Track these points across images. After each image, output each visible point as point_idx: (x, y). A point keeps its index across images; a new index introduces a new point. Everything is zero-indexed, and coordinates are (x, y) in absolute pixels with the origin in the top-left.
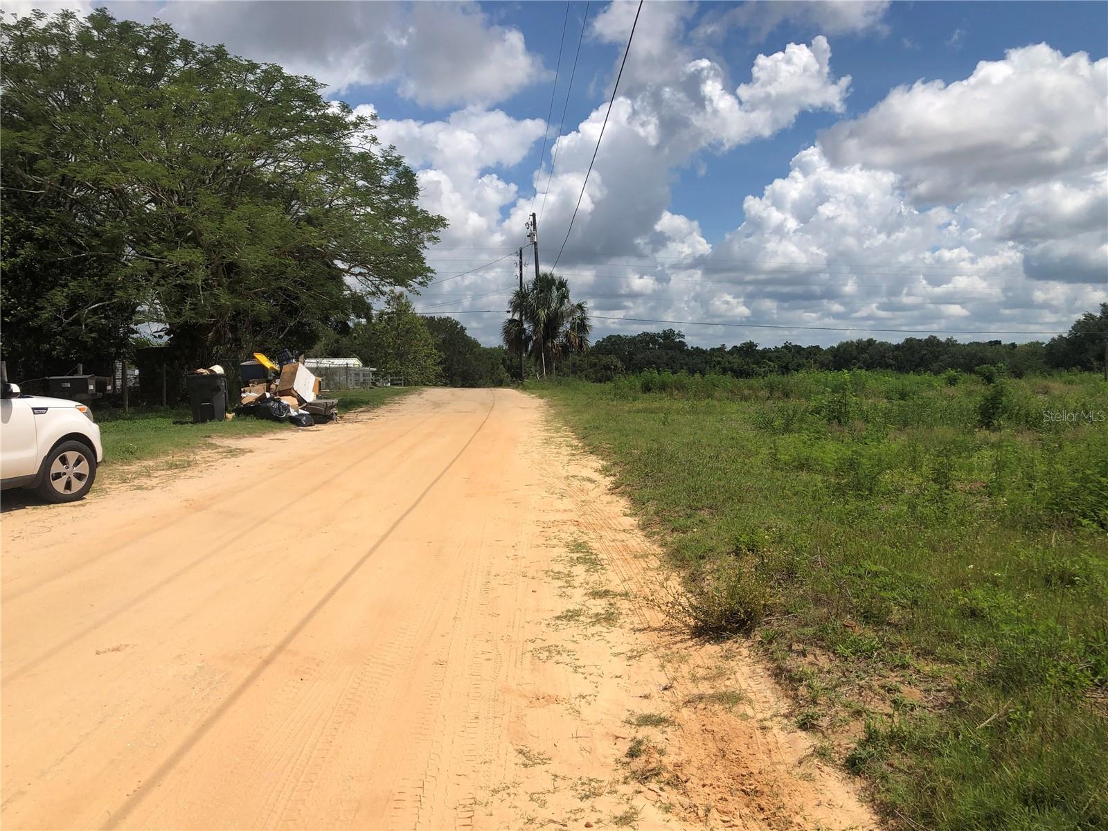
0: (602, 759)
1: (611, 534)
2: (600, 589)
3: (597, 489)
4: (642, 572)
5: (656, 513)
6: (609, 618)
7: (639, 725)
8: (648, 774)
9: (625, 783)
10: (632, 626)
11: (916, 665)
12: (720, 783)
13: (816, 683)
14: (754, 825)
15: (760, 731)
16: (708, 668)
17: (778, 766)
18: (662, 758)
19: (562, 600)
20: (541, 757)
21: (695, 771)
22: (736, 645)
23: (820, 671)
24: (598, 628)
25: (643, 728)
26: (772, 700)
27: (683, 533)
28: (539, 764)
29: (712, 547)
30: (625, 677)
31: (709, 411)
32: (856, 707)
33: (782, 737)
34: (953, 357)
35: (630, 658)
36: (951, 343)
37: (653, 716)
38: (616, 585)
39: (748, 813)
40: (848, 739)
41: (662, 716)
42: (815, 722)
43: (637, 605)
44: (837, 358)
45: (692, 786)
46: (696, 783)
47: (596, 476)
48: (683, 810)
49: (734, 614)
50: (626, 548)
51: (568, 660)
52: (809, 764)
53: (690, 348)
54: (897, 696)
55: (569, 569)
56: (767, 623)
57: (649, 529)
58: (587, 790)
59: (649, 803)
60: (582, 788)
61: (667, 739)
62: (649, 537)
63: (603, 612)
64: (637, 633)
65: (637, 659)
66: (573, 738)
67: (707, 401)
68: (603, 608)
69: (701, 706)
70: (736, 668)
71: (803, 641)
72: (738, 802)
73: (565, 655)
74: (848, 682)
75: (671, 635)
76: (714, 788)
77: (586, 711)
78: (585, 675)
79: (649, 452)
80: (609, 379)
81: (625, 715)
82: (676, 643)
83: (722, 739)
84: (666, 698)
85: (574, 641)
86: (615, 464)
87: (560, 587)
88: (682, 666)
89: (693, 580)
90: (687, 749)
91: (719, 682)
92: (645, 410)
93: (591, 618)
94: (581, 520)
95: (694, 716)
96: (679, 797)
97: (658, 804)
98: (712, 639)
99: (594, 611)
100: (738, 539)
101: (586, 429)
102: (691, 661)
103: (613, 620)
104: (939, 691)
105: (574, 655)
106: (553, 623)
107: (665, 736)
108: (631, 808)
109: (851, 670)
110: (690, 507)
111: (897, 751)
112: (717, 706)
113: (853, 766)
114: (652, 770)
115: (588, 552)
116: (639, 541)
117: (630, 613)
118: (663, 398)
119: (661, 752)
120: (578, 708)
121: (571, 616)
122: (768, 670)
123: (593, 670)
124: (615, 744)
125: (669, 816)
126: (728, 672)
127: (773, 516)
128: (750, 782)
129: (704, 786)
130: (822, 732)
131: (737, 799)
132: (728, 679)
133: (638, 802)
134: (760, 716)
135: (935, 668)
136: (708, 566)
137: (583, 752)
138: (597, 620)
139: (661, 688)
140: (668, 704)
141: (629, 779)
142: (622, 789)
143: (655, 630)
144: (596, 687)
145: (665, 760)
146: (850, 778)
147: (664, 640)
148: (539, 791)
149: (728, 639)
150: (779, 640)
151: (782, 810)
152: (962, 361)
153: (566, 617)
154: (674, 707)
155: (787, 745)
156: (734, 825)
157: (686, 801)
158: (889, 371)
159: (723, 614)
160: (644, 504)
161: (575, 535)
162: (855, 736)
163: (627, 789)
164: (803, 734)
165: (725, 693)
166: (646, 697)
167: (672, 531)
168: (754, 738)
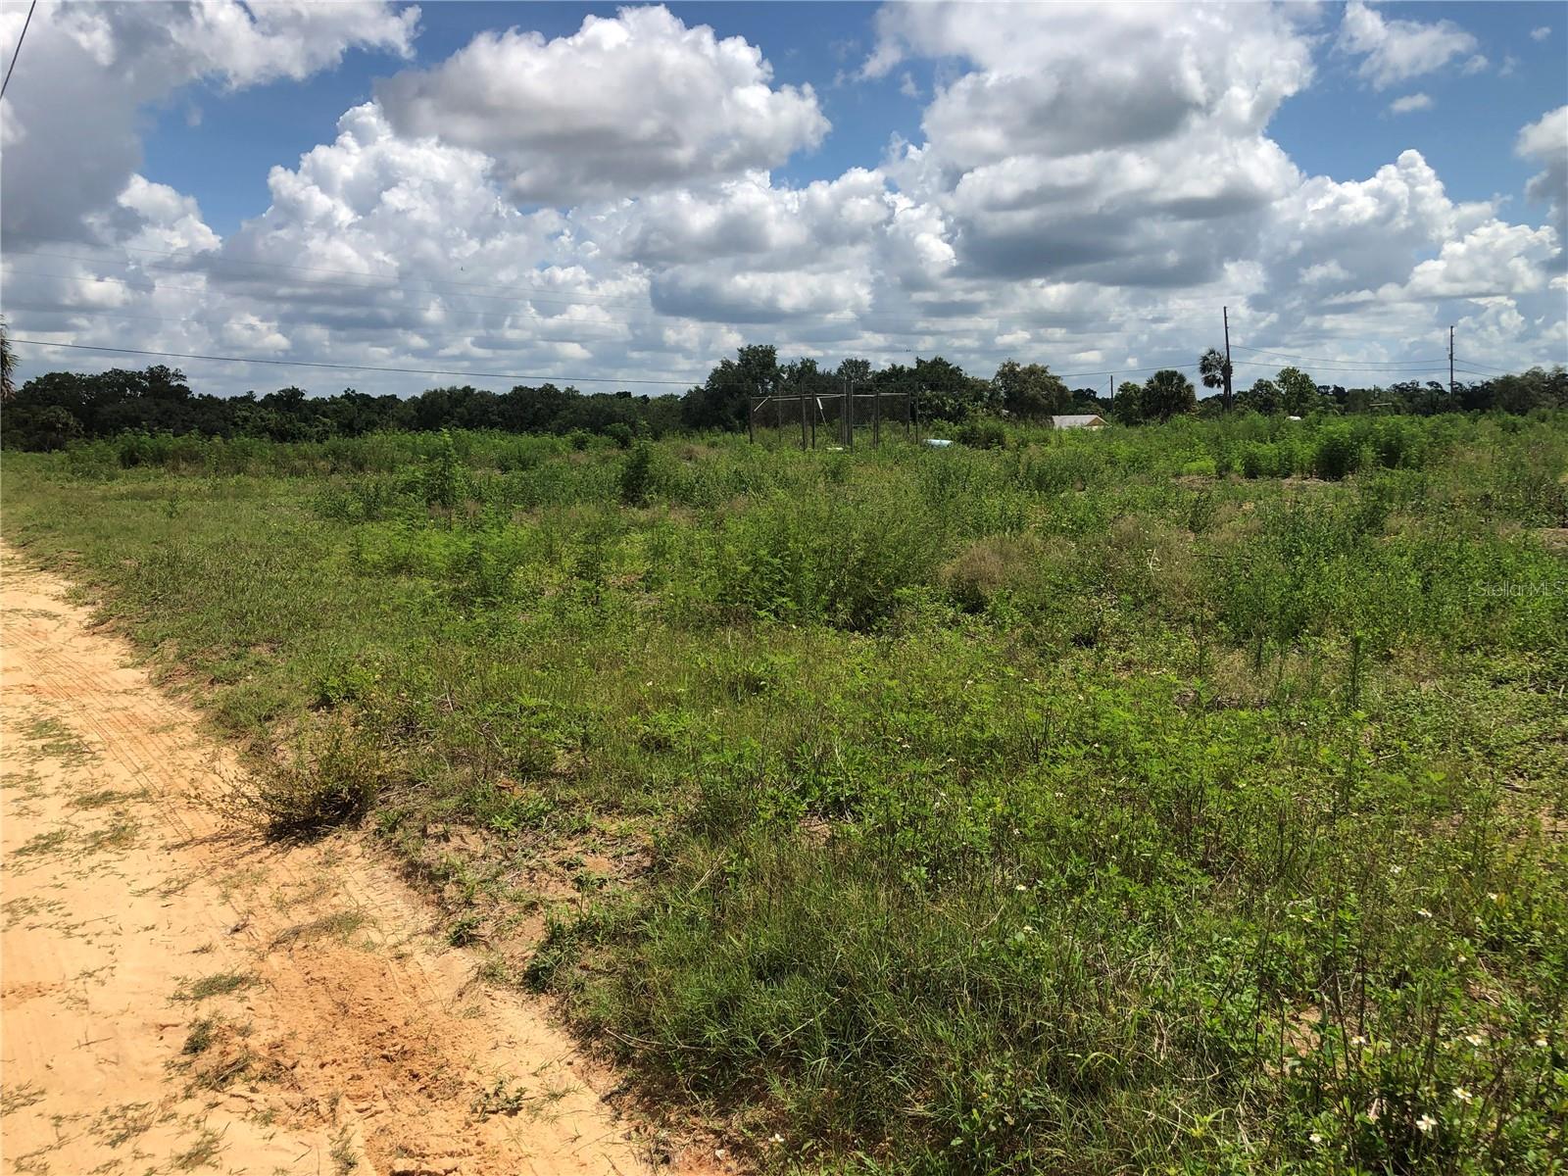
0: (142, 1069)
1: (100, 699)
2: (96, 792)
3: (63, 629)
4: (167, 753)
5: (181, 657)
6: (120, 837)
7: (199, 998)
8: (227, 1072)
9: (187, 1097)
10: (162, 843)
11: (599, 826)
12: (347, 1056)
13: (469, 876)
14: (408, 1103)
15: (396, 962)
16: (301, 884)
17: (429, 1008)
18: (248, 1040)
19: (24, 820)
20: (25, 1092)
21: (305, 1045)
22: (341, 842)
23: (472, 857)
24: (100, 856)
25: (206, 1001)
26: (406, 912)
27: (231, 683)
28: (24, 1105)
29: (283, 700)
30: (163, 927)
31: (242, 493)
32: (529, 898)
33: (429, 964)
34: (574, 412)
35: (167, 893)
36: (571, 394)
37: (222, 977)
38: (122, 779)
39: (396, 1087)
40: (523, 944)
41: (237, 974)
42: (474, 932)
43: (166, 809)
44: (423, 413)
45: (303, 1071)
46: (310, 1065)
47: (58, 608)
48: (294, 1112)
49: (334, 796)
50: (133, 719)
51: (51, 919)
52: (474, 993)
53: (197, 397)
54: (579, 872)
55: (28, 767)
56: (383, 802)
57: (170, 685)
58: (122, 1126)
59: (233, 1118)
60: (112, 1126)
61: (249, 1008)
62: (172, 697)
63: (106, 828)
64: (174, 853)
65: (179, 892)
66: (80, 1047)
67: (236, 477)
68: (106, 822)
69: (300, 944)
70: (345, 877)
71: (442, 818)
72: (379, 1076)
73: (43, 912)
74: (513, 866)
75: (232, 845)
76: (339, 1065)
77: (97, 996)
78: (88, 938)
79: (153, 561)
80: (58, 445)
81: (171, 987)
82: (243, 855)
83: (340, 986)
84: (239, 945)
85: (57, 886)
86: (91, 585)
87: (16, 800)
88: (258, 889)
89: (258, 753)
90: (286, 1016)
91: (323, 902)
92: (133, 495)
93: (85, 841)
94: (40, 683)
95: (291, 962)
96: (285, 1095)
97: (251, 1115)
98: (301, 839)
99: (90, 828)
100: (322, 684)
101: (26, 529)
102: (272, 880)
103: (127, 839)
104: (632, 854)
105: (61, 908)
106: (12, 862)
107: (246, 1004)
108: (204, 1136)
109: (515, 848)
110: (237, 643)
111: (590, 947)
112: (324, 939)
113: (535, 981)
114: (234, 1064)
115: (61, 734)
116: (155, 706)
117: (156, 822)
118: (162, 475)
119: (245, 1032)
120: (82, 995)
121: (46, 846)
122: (395, 870)
123: (101, 926)
124: (161, 1038)
125: (272, 1128)
126: (335, 885)
127: (370, 645)
128: (394, 1042)
129: (322, 1066)
130: (486, 944)
131: (376, 1071)
132: (335, 895)
133: (216, 1121)
134: (392, 940)
135: (623, 824)
136: (279, 731)
137: (105, 1067)
138: (97, 841)
139: (229, 931)
140: (244, 953)
141: (194, 1089)
142: (184, 1108)
143: (203, 841)
144: (112, 953)
145: (253, 1042)
146: (532, 999)
147: (221, 854)
148: (30, 1152)
149: (326, 835)
150: (407, 824)
151: (446, 1068)
152: (587, 418)
153: (35, 848)
154: (254, 956)
155: (438, 973)
156: (377, 1113)
157: (296, 1098)
158: (496, 431)
159: (316, 799)
160: (156, 646)
161: (32, 709)
162: (532, 939)
163: (194, 1106)
164: (458, 952)
165: (335, 918)
166: (204, 950)
167: (212, 682)
168: (388, 975)
